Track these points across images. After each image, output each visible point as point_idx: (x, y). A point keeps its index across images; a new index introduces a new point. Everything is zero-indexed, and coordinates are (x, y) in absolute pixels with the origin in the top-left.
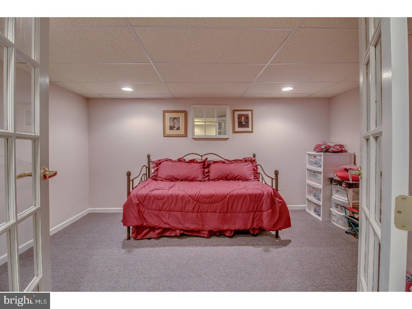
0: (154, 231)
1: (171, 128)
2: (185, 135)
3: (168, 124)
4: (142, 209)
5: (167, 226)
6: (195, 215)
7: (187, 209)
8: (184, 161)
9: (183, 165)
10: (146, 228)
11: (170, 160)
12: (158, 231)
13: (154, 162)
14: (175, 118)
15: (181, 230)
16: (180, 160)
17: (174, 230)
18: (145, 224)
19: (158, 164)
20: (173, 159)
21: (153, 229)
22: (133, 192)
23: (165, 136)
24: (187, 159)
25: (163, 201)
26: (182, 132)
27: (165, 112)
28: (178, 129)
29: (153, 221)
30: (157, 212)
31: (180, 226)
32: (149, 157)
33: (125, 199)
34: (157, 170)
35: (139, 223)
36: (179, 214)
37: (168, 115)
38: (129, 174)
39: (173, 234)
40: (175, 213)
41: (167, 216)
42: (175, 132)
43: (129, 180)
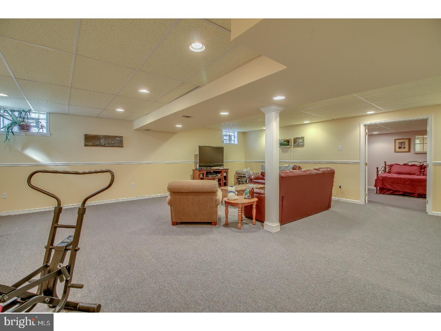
0: (389, 191)
1: (400, 148)
2: (409, 151)
3: (397, 146)
4: (384, 182)
5: (395, 190)
6: (410, 186)
7: (406, 183)
8: (408, 165)
9: (407, 167)
10: (385, 189)
11: (399, 164)
12: (391, 191)
13: (388, 165)
14: (402, 143)
15: (403, 192)
16: (405, 165)
17: (399, 191)
18: (385, 188)
19: (391, 166)
20: (400, 164)
21: (389, 190)
22: (379, 175)
23: (395, 152)
24: (410, 164)
25: (394, 179)
26: (407, 149)
27: (395, 140)
28: (404, 148)
29: (388, 187)
30: (391, 184)
31: (402, 190)
32: (385, 162)
33: (376, 178)
34: (390, 169)
35: (382, 187)
36: (402, 186)
37: (397, 142)
38: (377, 168)
39: (399, 194)
40: (400, 185)
41: (396, 186)
42: (402, 150)
43: (377, 171)
